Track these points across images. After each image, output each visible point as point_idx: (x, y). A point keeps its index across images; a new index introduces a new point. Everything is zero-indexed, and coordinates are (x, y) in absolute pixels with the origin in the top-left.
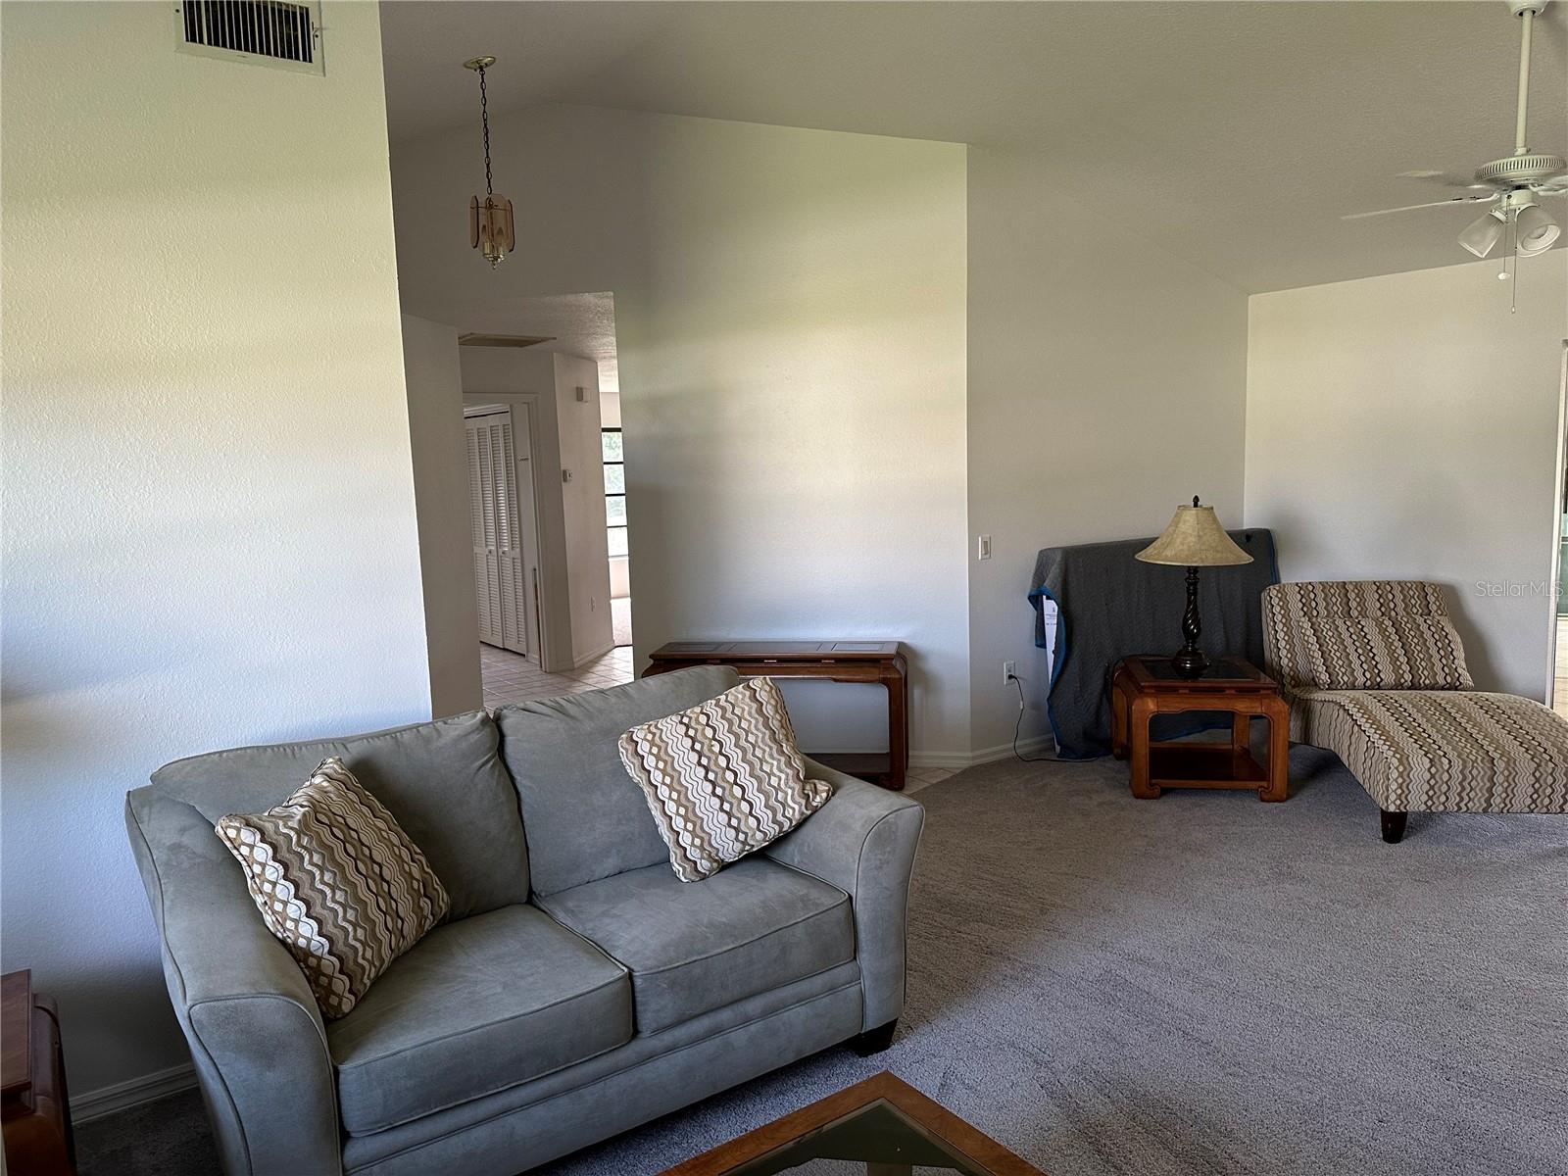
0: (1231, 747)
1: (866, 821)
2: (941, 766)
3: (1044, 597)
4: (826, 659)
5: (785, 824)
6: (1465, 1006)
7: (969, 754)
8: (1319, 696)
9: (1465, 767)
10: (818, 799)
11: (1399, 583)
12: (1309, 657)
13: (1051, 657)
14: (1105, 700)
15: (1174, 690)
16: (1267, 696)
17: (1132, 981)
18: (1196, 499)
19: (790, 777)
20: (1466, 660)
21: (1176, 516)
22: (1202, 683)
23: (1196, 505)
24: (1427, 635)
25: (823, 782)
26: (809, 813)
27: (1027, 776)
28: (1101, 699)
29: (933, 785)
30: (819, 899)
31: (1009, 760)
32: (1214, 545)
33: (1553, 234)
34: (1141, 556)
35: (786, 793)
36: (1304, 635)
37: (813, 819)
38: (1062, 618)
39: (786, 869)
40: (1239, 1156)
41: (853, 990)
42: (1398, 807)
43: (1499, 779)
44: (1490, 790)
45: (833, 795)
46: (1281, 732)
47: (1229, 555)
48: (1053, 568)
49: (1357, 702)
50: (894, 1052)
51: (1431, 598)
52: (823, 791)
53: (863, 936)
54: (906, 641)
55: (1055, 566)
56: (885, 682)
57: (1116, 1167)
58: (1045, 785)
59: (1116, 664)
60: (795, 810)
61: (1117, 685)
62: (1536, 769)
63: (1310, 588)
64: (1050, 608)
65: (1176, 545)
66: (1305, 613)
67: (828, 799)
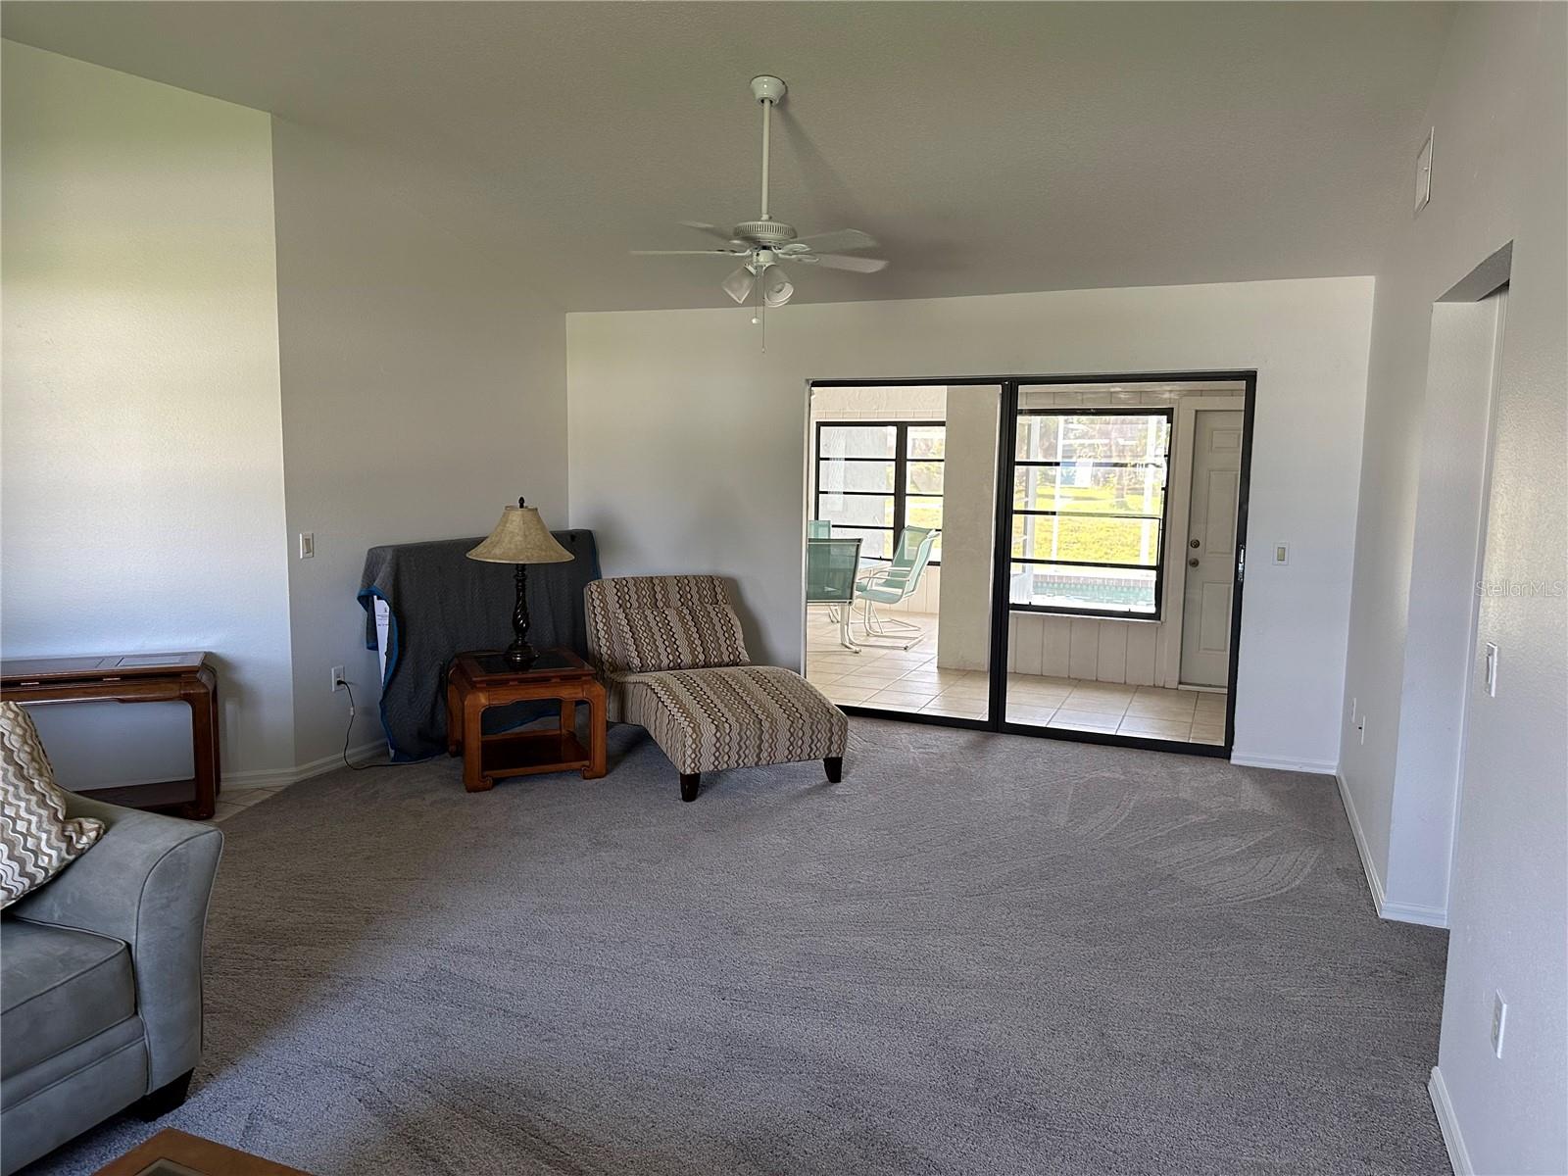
0: (559, 732)
1: (148, 857)
2: (259, 786)
3: (375, 597)
4: (108, 677)
5: (38, 875)
6: (738, 932)
7: (293, 770)
8: (632, 678)
9: (741, 730)
10: (85, 839)
11: (694, 577)
12: (624, 644)
13: (383, 659)
14: (440, 698)
15: (504, 683)
16: (586, 682)
17: (457, 972)
18: (522, 501)
19: (45, 819)
20: (744, 640)
21: (504, 516)
22: (531, 674)
23: (522, 506)
24: (716, 620)
25: (91, 820)
26: (72, 857)
27: (358, 785)
28: (436, 697)
29: (249, 809)
30: (86, 955)
31: (338, 771)
32: (538, 543)
33: (788, 291)
34: (473, 555)
35: (39, 839)
36: (620, 624)
37: (77, 865)
38: (394, 618)
39: (42, 928)
40: (551, 1115)
41: (135, 1049)
42: (693, 770)
43: (766, 736)
44: (759, 747)
45: (105, 832)
46: (600, 713)
47: (552, 553)
48: (384, 566)
49: (660, 681)
50: (190, 1108)
51: (718, 590)
52: (91, 830)
53: (146, 986)
54: (214, 651)
55: (386, 564)
56: (187, 698)
57: (433, 1160)
58: (377, 792)
59: (450, 662)
60: (51, 856)
61: (451, 683)
62: (791, 726)
63: (624, 582)
64: (382, 608)
65: (504, 545)
66: (621, 606)
67: (98, 839)
